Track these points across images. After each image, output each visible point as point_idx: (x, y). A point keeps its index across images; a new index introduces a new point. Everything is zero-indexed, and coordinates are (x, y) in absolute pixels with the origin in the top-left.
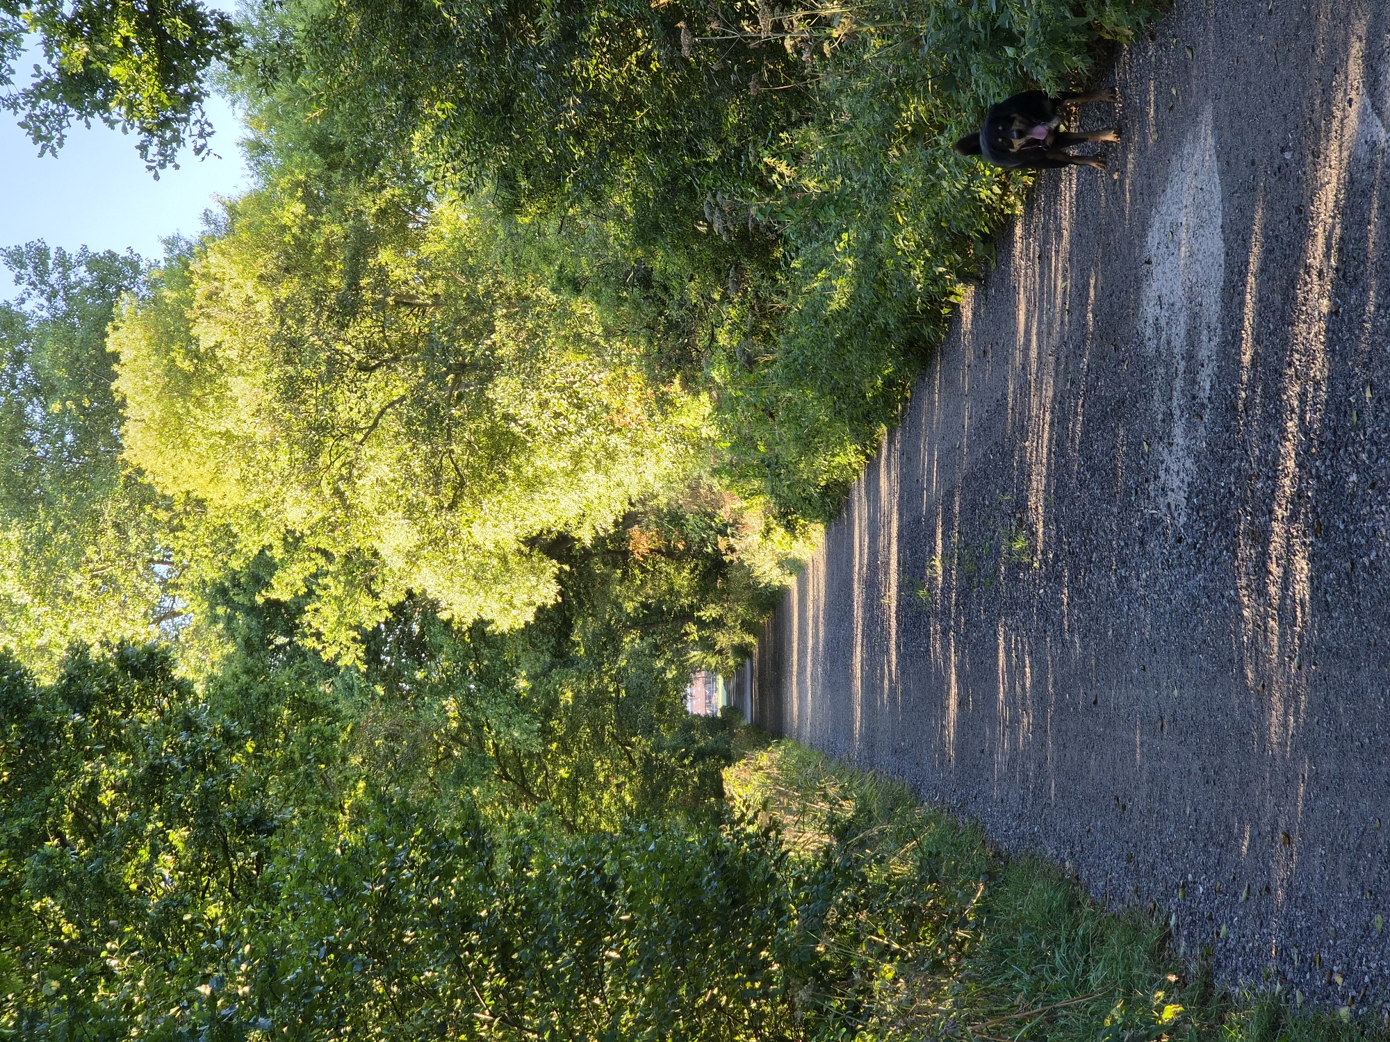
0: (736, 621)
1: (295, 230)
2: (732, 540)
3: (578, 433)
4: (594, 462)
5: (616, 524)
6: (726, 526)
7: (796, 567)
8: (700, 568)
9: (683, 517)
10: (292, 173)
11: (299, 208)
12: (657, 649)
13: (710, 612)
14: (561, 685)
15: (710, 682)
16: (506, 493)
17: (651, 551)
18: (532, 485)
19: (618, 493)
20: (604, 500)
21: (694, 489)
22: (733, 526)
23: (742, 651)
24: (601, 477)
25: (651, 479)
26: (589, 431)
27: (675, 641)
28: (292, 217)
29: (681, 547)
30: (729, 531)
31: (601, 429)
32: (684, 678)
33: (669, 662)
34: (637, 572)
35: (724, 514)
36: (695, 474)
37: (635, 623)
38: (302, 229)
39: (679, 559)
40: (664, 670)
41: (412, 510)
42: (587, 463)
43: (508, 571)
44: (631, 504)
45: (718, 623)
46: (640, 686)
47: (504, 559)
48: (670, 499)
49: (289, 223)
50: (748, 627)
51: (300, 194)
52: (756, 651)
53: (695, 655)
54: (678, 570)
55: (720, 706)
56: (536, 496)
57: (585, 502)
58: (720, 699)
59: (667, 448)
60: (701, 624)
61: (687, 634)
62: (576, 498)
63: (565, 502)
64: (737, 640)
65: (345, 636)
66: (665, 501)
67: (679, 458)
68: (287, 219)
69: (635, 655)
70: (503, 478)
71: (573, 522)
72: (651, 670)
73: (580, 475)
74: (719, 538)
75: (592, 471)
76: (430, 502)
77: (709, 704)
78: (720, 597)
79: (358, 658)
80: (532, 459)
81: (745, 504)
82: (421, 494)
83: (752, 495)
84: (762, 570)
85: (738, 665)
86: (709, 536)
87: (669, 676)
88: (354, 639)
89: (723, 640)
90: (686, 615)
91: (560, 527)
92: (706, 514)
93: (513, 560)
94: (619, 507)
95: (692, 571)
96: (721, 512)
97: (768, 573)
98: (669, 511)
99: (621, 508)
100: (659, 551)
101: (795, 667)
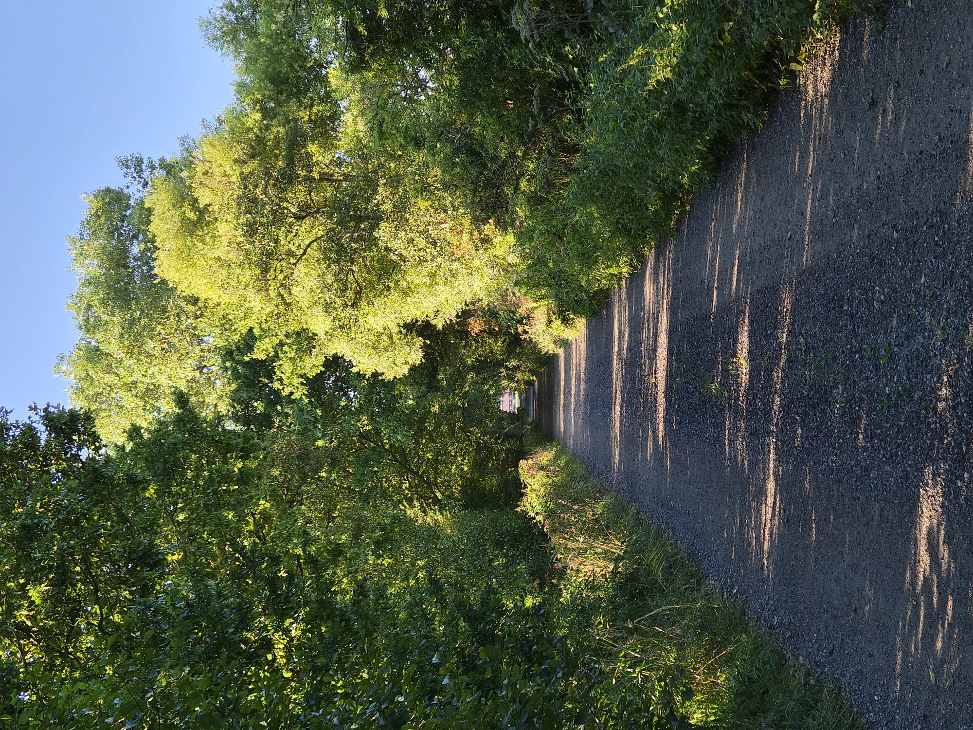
0: (526, 369)
1: (255, 130)
2: (526, 327)
3: (432, 260)
4: (444, 279)
5: (457, 316)
6: (522, 318)
7: (564, 343)
8: (507, 340)
9: (497, 313)
10: (254, 94)
11: (258, 116)
12: (485, 380)
13: (513, 363)
14: (433, 402)
15: (512, 394)
16: (390, 297)
17: (481, 331)
18: (405, 293)
19: (459, 299)
20: (450, 302)
21: (504, 296)
22: (527, 319)
23: (529, 383)
24: (448, 289)
25: (478, 290)
26: (439, 259)
27: (495, 376)
28: (253, 122)
29: (497, 329)
30: (524, 322)
31: (446, 257)
32: (499, 393)
33: (491, 386)
34: (473, 342)
35: (522, 311)
36: (505, 288)
37: (473, 368)
38: (260, 130)
39: (496, 336)
40: (488, 390)
41: (328, 307)
42: (439, 279)
43: (392, 343)
44: (466, 304)
45: (517, 368)
46: (476, 400)
47: (391, 337)
48: (489, 302)
49: (251, 126)
50: (533, 373)
51: (258, 107)
52: (536, 384)
53: (505, 383)
54: (496, 342)
55: (517, 407)
56: (409, 299)
57: (438, 304)
58: (517, 403)
59: (487, 270)
60: (507, 368)
61: (500, 373)
62: (433, 300)
63: (426, 303)
64: (526, 378)
65: (296, 381)
66: (486, 303)
67: (495, 278)
68: (250, 123)
69: (474, 383)
70: (388, 288)
71: (431, 315)
72: (482, 391)
73: (436, 287)
74: (518, 325)
75: (443, 284)
76: (339, 302)
77: (511, 405)
78: (518, 357)
79: (304, 394)
80: (405, 276)
81: (535, 305)
82: (333, 297)
83: (541, 299)
84: (543, 344)
85: (526, 389)
86: (512, 324)
87: (491, 393)
88: (302, 384)
89: (518, 375)
90: (500, 364)
91: (423, 318)
92: (511, 311)
93: (396, 337)
94: (459, 307)
95: (503, 343)
96: (520, 310)
97: (547, 346)
98: (489, 309)
99: (460, 307)
100: (485, 331)
101: (562, 402)
